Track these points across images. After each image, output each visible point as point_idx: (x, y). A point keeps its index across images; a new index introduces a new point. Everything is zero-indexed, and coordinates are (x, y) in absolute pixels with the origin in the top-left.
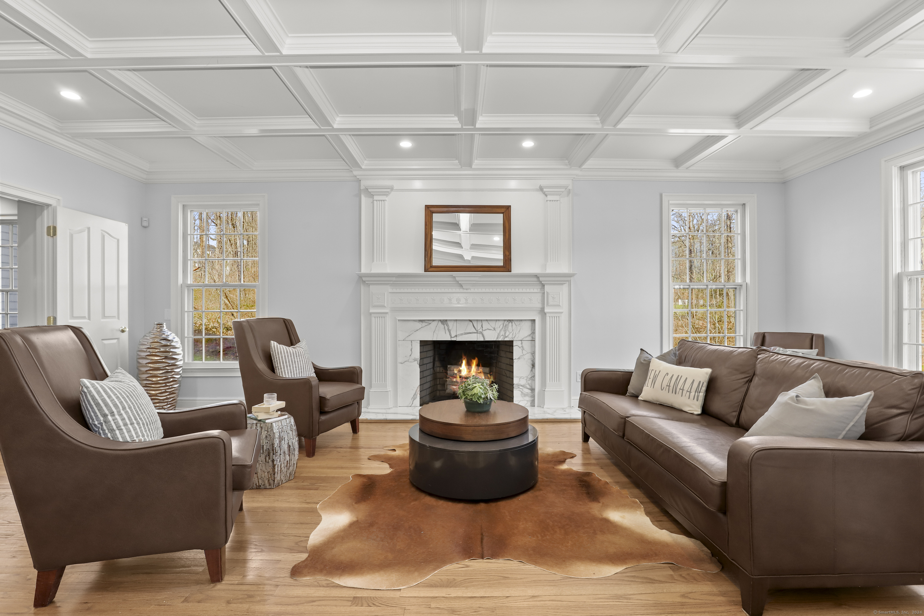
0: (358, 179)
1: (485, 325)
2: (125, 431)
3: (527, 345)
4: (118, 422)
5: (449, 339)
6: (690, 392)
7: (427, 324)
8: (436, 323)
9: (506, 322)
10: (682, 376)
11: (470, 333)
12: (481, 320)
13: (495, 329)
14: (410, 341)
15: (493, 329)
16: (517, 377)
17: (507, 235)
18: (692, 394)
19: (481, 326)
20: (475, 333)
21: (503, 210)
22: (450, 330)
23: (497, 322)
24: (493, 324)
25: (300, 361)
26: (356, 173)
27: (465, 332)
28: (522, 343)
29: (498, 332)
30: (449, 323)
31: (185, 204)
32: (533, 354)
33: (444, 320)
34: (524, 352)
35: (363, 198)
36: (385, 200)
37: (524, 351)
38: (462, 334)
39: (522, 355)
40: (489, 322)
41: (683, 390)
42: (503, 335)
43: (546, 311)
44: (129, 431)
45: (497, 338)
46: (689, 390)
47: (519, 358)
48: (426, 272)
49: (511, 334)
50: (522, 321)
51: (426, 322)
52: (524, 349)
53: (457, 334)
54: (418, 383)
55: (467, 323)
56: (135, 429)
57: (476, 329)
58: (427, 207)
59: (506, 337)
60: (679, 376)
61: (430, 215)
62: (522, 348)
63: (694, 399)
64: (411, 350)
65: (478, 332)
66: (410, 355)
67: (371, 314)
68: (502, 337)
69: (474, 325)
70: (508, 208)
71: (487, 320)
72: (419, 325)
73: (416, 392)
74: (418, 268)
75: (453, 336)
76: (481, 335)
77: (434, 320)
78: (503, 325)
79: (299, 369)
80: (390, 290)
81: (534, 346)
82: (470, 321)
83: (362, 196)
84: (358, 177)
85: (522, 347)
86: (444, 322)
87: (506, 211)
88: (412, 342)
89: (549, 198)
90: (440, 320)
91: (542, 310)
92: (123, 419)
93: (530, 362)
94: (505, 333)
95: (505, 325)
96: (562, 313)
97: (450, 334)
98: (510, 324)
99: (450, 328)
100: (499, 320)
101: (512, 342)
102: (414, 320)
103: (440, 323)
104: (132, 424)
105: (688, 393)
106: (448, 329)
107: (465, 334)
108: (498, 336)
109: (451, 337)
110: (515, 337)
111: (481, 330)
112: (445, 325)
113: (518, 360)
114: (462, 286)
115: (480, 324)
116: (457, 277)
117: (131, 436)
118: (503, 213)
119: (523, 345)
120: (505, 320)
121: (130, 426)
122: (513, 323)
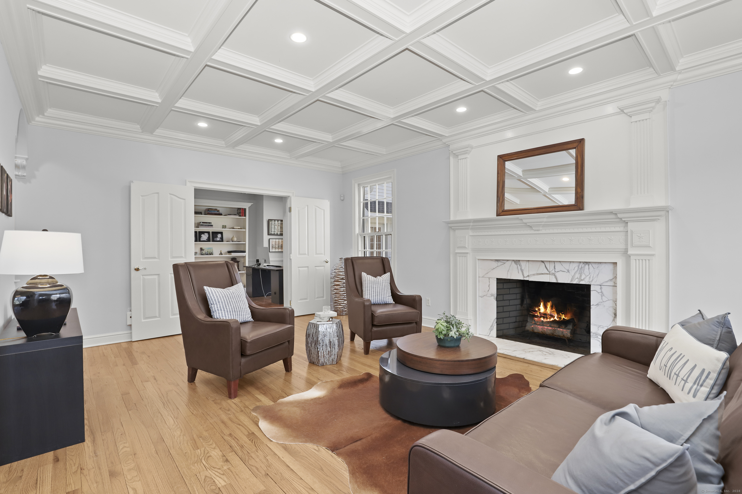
0: (447, 145)
1: (558, 266)
2: (217, 313)
3: (607, 291)
4: (215, 308)
5: (522, 278)
6: (686, 381)
7: (502, 263)
8: (510, 262)
9: (581, 264)
10: (684, 356)
11: (543, 274)
12: (554, 261)
13: (568, 271)
14: (488, 278)
15: (567, 271)
16: (595, 325)
17: (579, 170)
18: (689, 385)
19: (553, 268)
20: (547, 274)
21: (575, 145)
22: (523, 270)
23: (572, 264)
24: (566, 266)
25: (377, 287)
26: (444, 141)
27: (538, 273)
28: (601, 288)
29: (573, 274)
30: (523, 264)
31: (359, 183)
32: (615, 302)
33: (517, 260)
34: (604, 299)
35: (452, 159)
36: (467, 158)
37: (603, 297)
38: (534, 275)
39: (602, 301)
40: (562, 263)
41: (678, 376)
42: (577, 278)
43: (630, 252)
44: (219, 313)
45: (572, 281)
46: (685, 379)
47: (597, 305)
48: (498, 216)
49: (588, 277)
50: (602, 264)
51: (501, 262)
52: (603, 295)
53: (529, 275)
54: (495, 316)
55: (539, 263)
56: (222, 313)
57: (548, 271)
58: (500, 157)
59: (582, 280)
60: (681, 354)
61: (502, 164)
62: (601, 294)
63: (689, 393)
64: (489, 286)
65: (550, 274)
66: (488, 291)
67: (456, 253)
68: (577, 280)
69: (546, 266)
70: (581, 141)
71: (560, 261)
72: (495, 264)
73: (493, 324)
74: (492, 214)
75: (525, 276)
76: (553, 277)
77: (508, 260)
78: (578, 267)
79: (375, 293)
80: (471, 234)
81: (615, 293)
82: (543, 262)
83: (451, 158)
84: (447, 143)
85: (601, 292)
86: (517, 262)
87: (579, 145)
88: (489, 279)
89: (634, 119)
90: (514, 260)
91: (626, 251)
92: (217, 307)
93: (612, 311)
94: (581, 276)
95: (580, 267)
96: (653, 255)
97: (522, 274)
98: (587, 266)
99: (523, 268)
100: (573, 262)
101: (588, 287)
102: (491, 260)
103: (513, 262)
104: (221, 310)
105: (683, 382)
106: (521, 269)
107: (537, 275)
108: (572, 278)
109: (524, 277)
110: (592, 281)
111: (553, 272)
112: (518, 265)
113: (596, 306)
114: (532, 228)
115: (552, 265)
116: (524, 219)
117: (219, 316)
118: (575, 148)
119: (603, 290)
120: (580, 262)
121: (220, 311)
122: (590, 265)
